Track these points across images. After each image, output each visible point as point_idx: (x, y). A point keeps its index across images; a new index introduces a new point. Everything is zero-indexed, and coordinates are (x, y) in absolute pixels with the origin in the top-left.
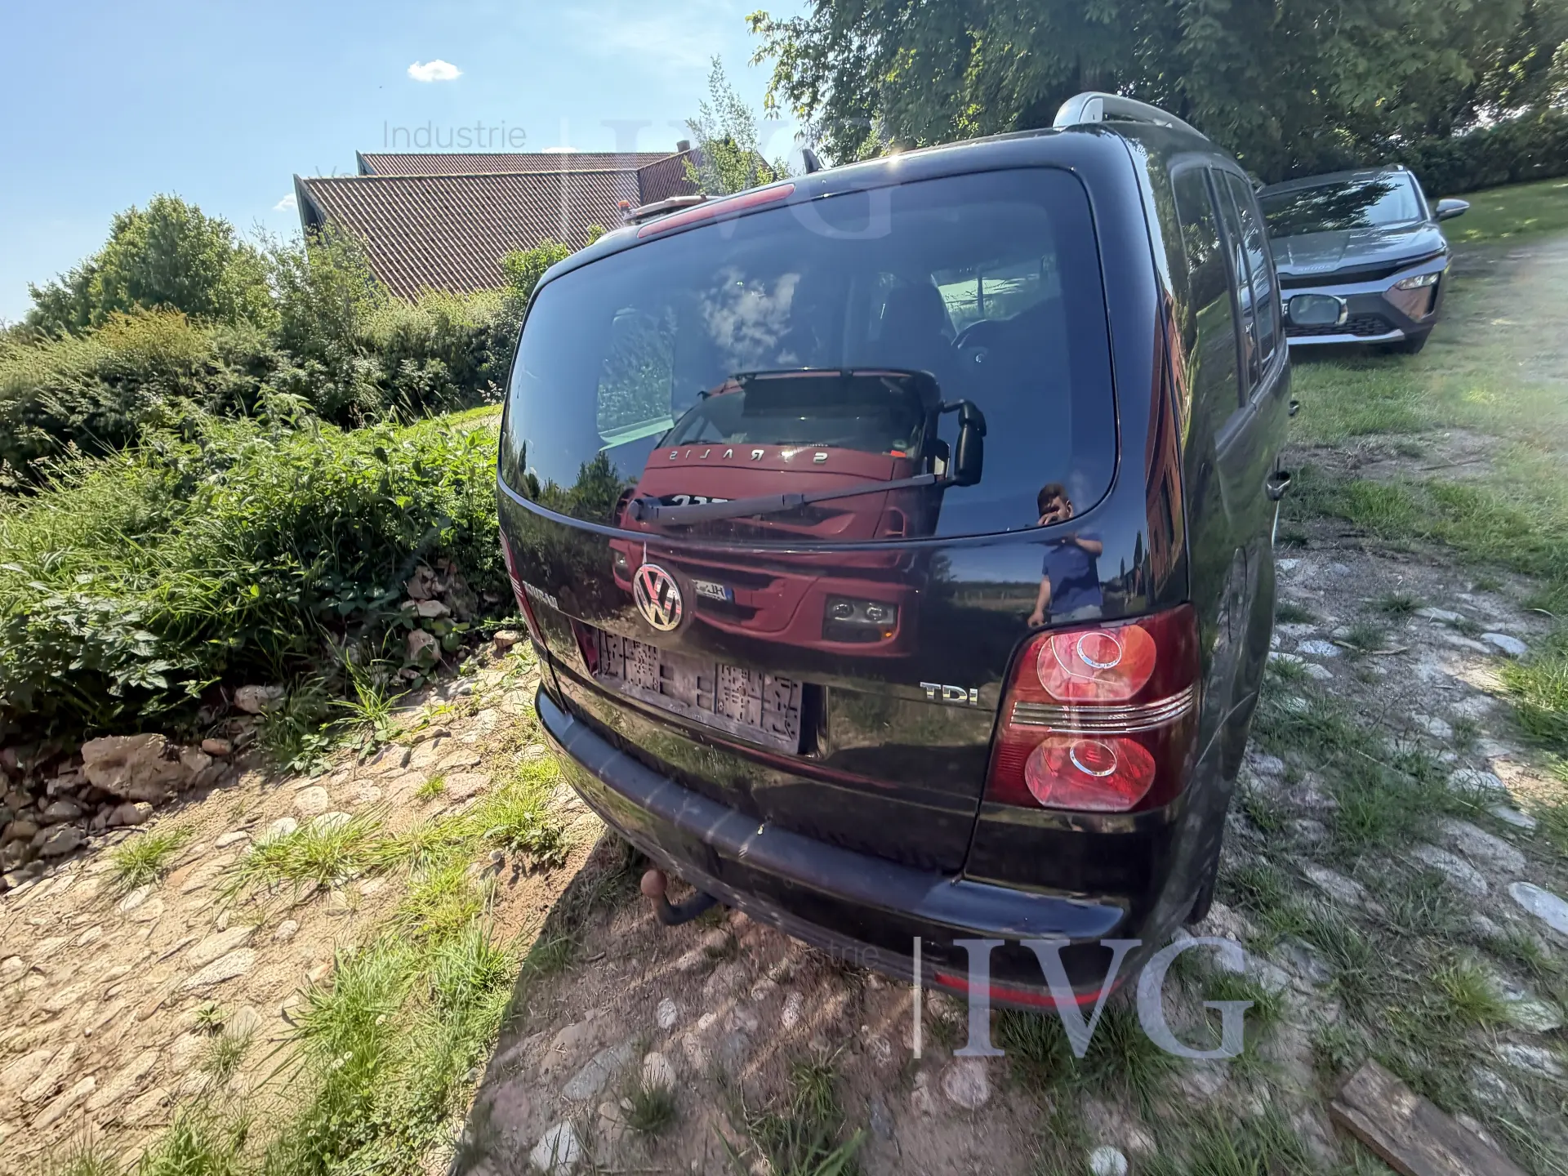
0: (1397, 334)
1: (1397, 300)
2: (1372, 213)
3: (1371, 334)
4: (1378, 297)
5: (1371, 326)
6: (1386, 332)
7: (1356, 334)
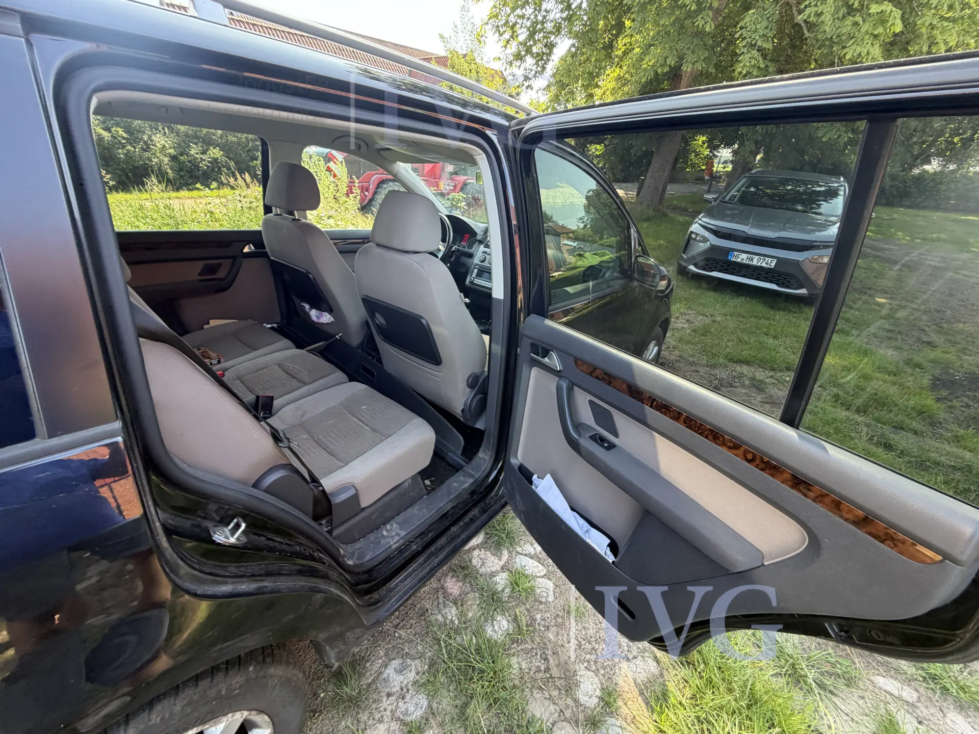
0: (803, 291)
1: (808, 269)
2: (825, 207)
3: (788, 287)
4: (796, 264)
5: (789, 282)
6: (797, 288)
7: (778, 285)
